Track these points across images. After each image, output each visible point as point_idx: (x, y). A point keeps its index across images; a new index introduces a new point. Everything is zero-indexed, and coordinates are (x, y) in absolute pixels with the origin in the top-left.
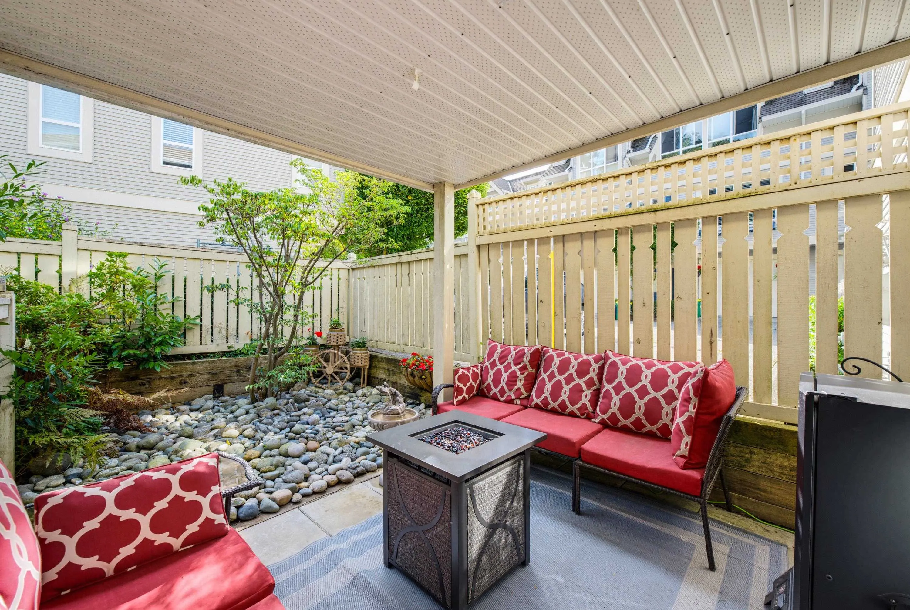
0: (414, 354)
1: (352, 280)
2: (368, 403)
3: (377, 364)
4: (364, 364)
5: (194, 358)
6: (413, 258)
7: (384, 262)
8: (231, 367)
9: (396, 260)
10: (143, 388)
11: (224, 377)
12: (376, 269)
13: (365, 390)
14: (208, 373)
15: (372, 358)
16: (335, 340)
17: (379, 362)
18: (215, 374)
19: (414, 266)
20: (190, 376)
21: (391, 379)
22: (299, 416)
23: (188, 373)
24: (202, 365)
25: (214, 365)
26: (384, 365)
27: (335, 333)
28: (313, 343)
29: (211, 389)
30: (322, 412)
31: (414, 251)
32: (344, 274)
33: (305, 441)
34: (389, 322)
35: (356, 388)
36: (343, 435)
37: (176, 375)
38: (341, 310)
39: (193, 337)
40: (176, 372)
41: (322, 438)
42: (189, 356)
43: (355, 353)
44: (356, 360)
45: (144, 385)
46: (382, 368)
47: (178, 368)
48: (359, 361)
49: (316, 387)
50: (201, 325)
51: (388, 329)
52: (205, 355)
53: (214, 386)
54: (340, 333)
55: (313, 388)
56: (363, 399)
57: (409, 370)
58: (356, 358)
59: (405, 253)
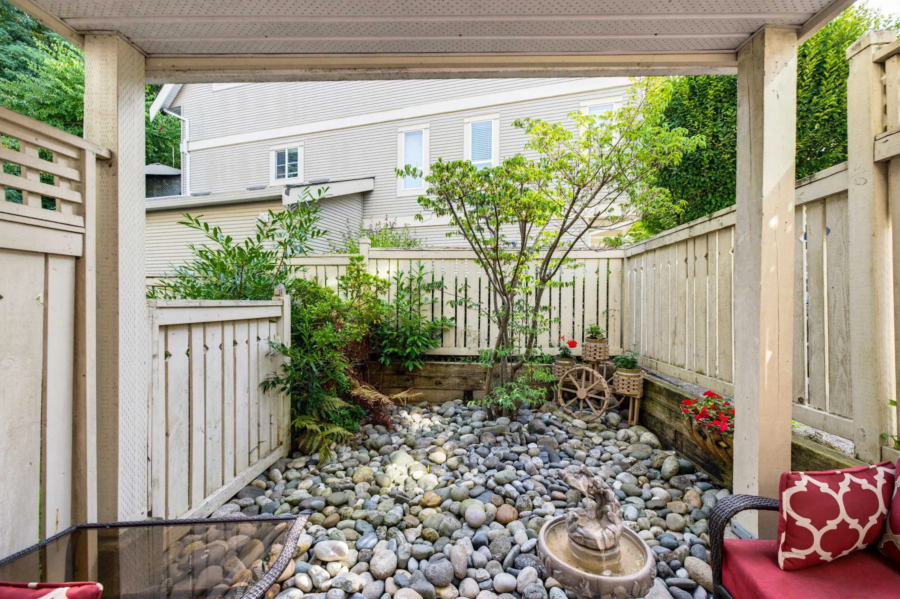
0: (710, 394)
1: (627, 274)
2: (627, 456)
3: (652, 394)
4: (632, 392)
5: (449, 360)
6: (714, 225)
7: (668, 241)
8: (480, 373)
9: (684, 235)
10: (408, 384)
11: (473, 383)
12: (658, 253)
13: (630, 432)
14: (459, 377)
15: (647, 384)
16: (592, 353)
17: (656, 392)
18: (465, 378)
19: (716, 239)
20: (444, 378)
21: (672, 424)
22: (519, 454)
23: (442, 375)
24: (454, 367)
25: (464, 369)
26: (663, 400)
27: (593, 345)
28: (565, 355)
29: (461, 393)
30: (549, 456)
31: (715, 214)
32: (615, 265)
33: (500, 500)
34: (675, 333)
35: (622, 425)
36: (557, 507)
37: (432, 375)
38: (611, 313)
39: (449, 338)
40: (433, 372)
41: (524, 505)
42: (445, 358)
43: (619, 375)
44: (621, 385)
45: (409, 381)
46: (661, 404)
47: (434, 369)
48: (625, 386)
49: (565, 412)
50: (456, 327)
51: (674, 344)
52: (457, 358)
53: (465, 391)
54: (599, 345)
55: (560, 413)
56: (624, 445)
57: (695, 422)
58: (621, 381)
59: (700, 220)
